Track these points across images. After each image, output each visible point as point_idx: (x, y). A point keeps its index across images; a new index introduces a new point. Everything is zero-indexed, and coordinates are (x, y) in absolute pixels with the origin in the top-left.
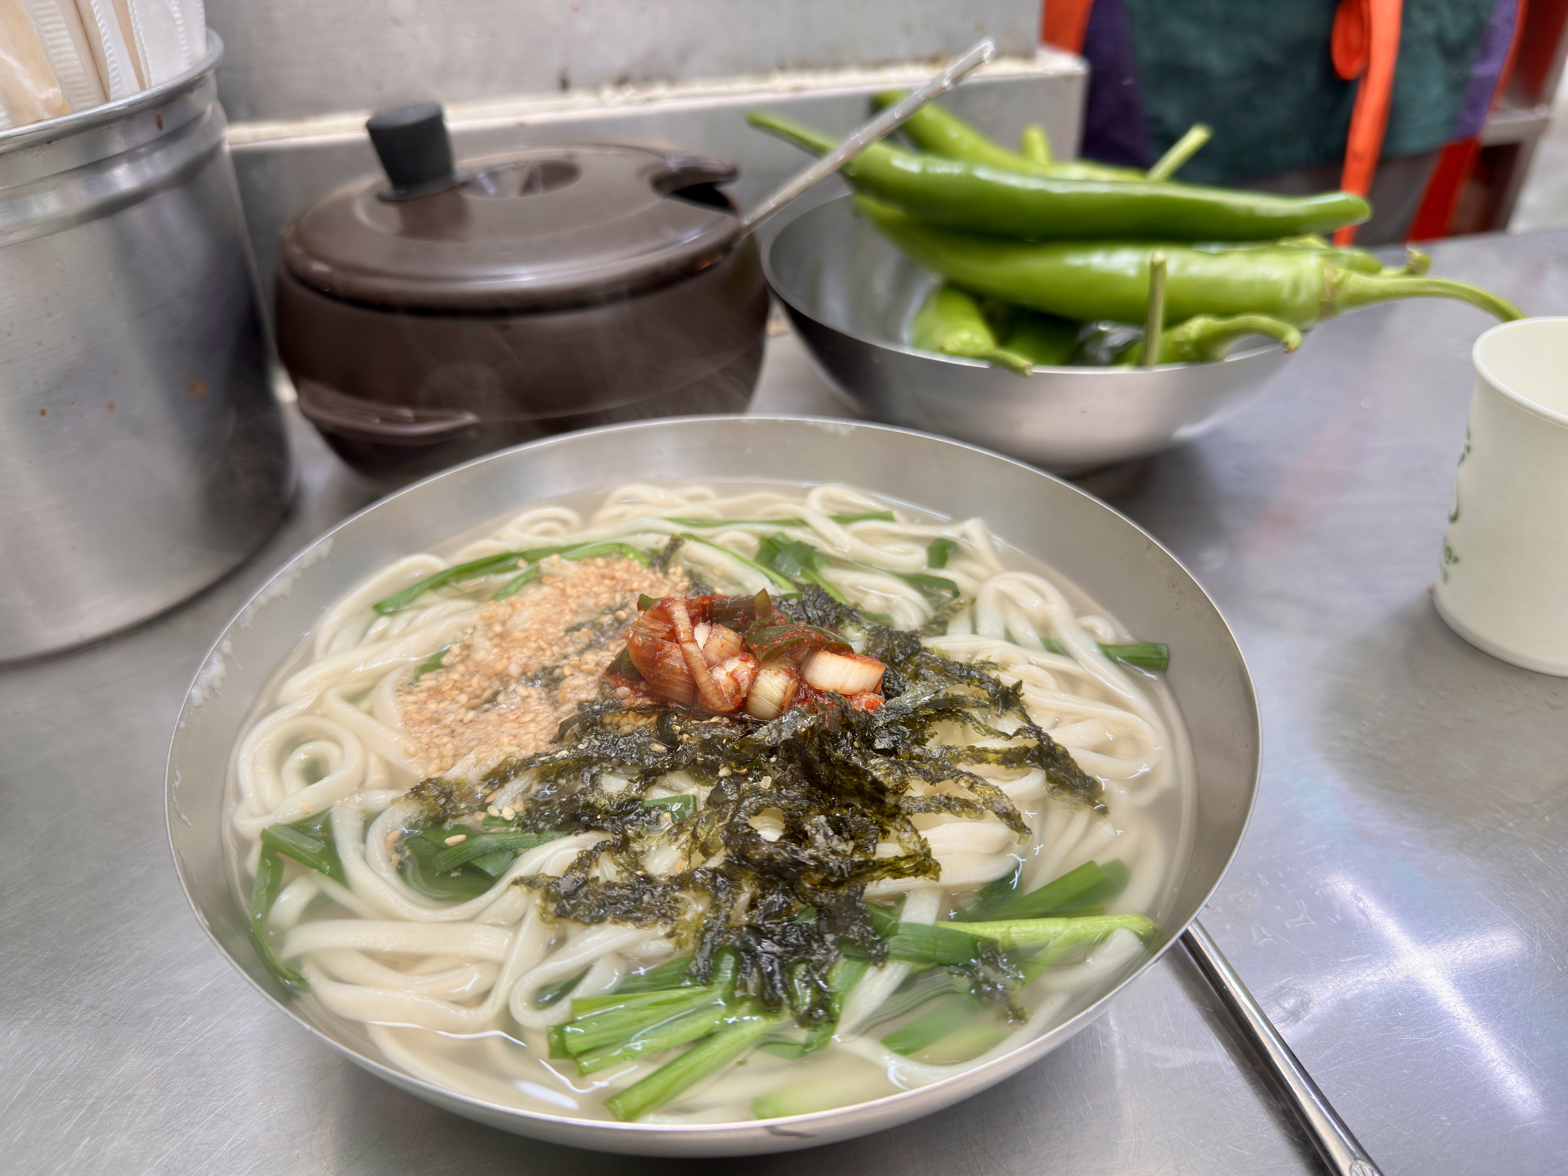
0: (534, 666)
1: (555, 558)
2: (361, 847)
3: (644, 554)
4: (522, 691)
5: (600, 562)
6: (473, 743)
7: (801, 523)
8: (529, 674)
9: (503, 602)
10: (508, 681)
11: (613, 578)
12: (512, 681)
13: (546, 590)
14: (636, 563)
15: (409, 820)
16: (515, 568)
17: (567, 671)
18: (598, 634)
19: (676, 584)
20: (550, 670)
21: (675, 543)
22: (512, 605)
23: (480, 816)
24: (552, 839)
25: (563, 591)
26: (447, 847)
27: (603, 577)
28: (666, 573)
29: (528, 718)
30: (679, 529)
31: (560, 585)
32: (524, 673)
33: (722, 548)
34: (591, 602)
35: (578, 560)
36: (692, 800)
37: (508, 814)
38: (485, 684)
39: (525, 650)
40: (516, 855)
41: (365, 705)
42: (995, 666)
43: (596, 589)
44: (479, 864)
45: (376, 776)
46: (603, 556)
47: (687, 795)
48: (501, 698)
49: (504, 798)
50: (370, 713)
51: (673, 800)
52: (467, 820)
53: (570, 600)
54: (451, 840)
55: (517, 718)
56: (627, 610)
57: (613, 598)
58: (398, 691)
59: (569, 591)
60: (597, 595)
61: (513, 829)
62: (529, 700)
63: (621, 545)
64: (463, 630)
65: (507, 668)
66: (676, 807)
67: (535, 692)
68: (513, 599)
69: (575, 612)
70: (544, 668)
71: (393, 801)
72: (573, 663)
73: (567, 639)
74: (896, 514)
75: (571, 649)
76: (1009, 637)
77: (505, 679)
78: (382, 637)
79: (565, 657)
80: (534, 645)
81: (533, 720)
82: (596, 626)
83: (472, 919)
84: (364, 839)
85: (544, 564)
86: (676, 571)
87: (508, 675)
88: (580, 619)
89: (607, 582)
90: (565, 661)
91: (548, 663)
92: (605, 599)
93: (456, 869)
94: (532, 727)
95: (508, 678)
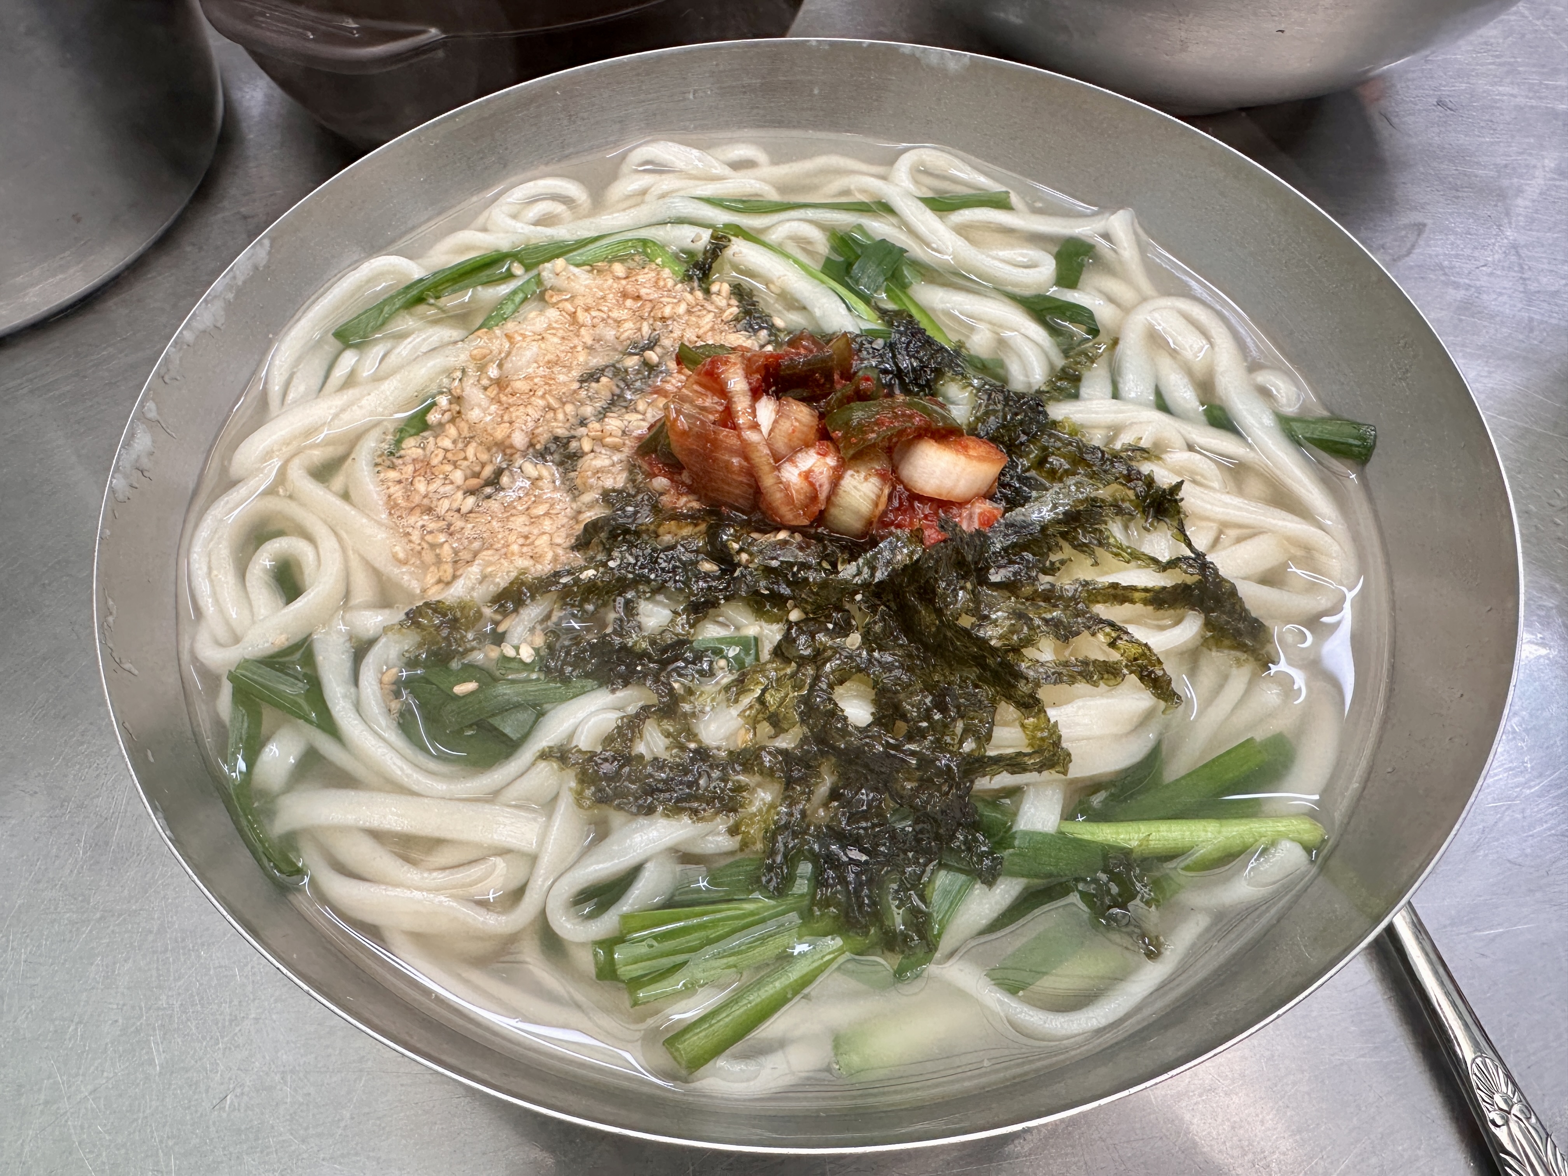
0: (544, 437)
1: (560, 262)
2: (353, 690)
3: (676, 257)
4: (530, 469)
5: (619, 269)
6: (476, 545)
7: (885, 208)
8: (538, 447)
9: (498, 331)
10: (512, 455)
11: (638, 298)
12: (517, 456)
13: (552, 313)
14: (666, 272)
15: (407, 655)
16: (510, 276)
17: (587, 446)
18: (622, 385)
19: (722, 311)
20: (565, 441)
21: (719, 244)
22: (509, 337)
23: (494, 653)
24: (583, 692)
25: (573, 315)
26: (456, 698)
27: (625, 295)
28: (707, 292)
29: (541, 510)
30: (722, 217)
31: (569, 307)
32: (532, 445)
33: (777, 250)
34: (610, 334)
35: (590, 265)
36: (753, 642)
37: (527, 654)
38: (484, 457)
39: (530, 410)
40: (541, 714)
41: (338, 482)
42: (1146, 453)
43: (615, 314)
44: (496, 721)
45: (363, 589)
46: (622, 260)
47: (746, 637)
48: (505, 480)
49: (519, 629)
50: (346, 496)
51: (731, 642)
52: (478, 657)
53: (583, 331)
54: (461, 688)
55: (528, 509)
56: (658, 350)
57: (640, 329)
58: (377, 465)
59: (582, 316)
60: (618, 323)
61: (534, 676)
62: (540, 483)
63: (645, 242)
64: (449, 372)
65: (509, 437)
66: (732, 652)
67: (549, 471)
68: (510, 326)
69: (590, 349)
70: (556, 439)
71: (386, 629)
72: (592, 434)
73: (583, 393)
74: (1014, 199)
75: (588, 410)
76: (1162, 405)
77: (508, 451)
78: (350, 381)
79: (583, 423)
80: (541, 403)
81: (547, 514)
82: (618, 372)
83: (493, 796)
84: (356, 680)
85: (547, 270)
86: (721, 287)
87: (512, 446)
88: (597, 361)
89: (629, 303)
90: (583, 430)
91: (561, 432)
92: (628, 329)
93: (470, 726)
94: (547, 525)
95: (513, 451)
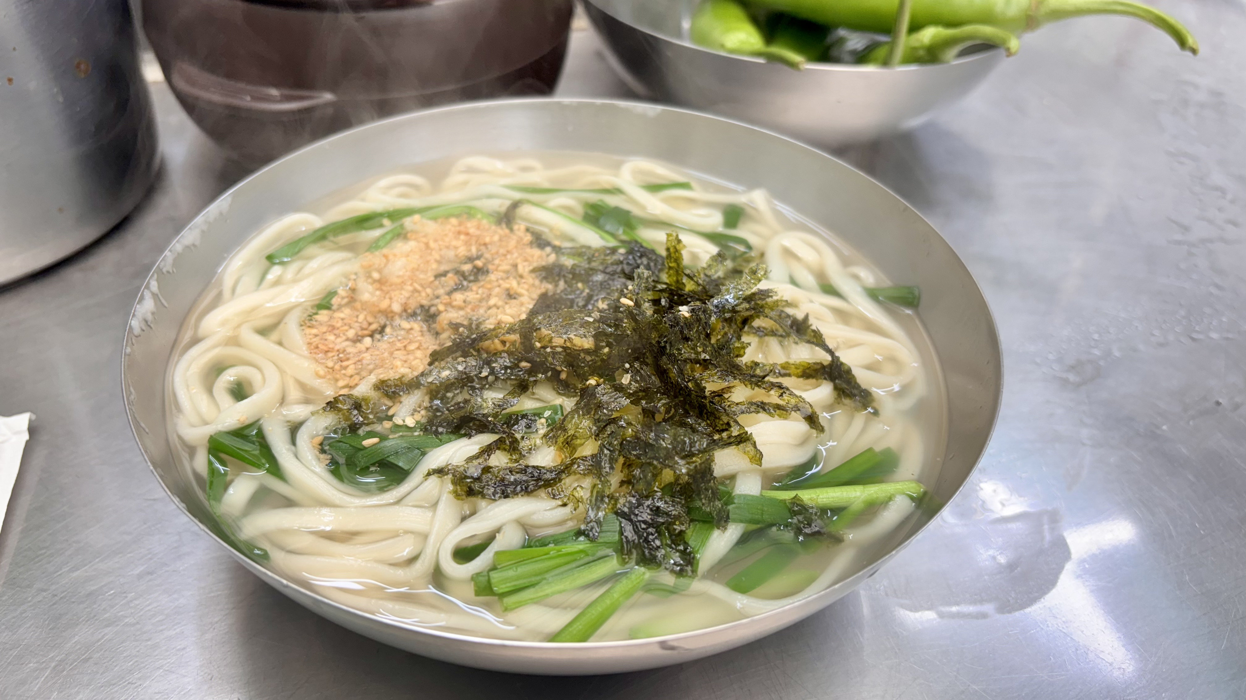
0: (413, 305)
1: (417, 217)
2: (293, 448)
3: (490, 215)
4: (405, 325)
5: (454, 221)
6: (371, 367)
7: (616, 191)
8: (409, 311)
9: (377, 253)
10: (392, 317)
11: (467, 234)
12: (397, 317)
13: (412, 244)
14: (485, 222)
15: (328, 427)
16: (381, 226)
17: (441, 308)
18: (461, 278)
19: (521, 239)
20: (427, 308)
21: (515, 205)
22: (386, 256)
23: (387, 425)
24: (450, 441)
25: (427, 245)
26: (365, 448)
27: (459, 233)
28: (511, 230)
29: (412, 347)
30: (517, 196)
31: (424, 240)
32: (405, 310)
33: (553, 210)
34: (451, 254)
35: (435, 219)
36: (559, 408)
37: (410, 422)
38: (373, 319)
39: (403, 292)
40: (424, 454)
41: (275, 336)
42: (789, 304)
43: (454, 243)
44: (392, 459)
45: (294, 393)
46: (457, 216)
47: (555, 405)
48: (388, 330)
49: (404, 410)
50: (280, 343)
51: (545, 409)
52: (377, 427)
53: (434, 252)
54: (367, 442)
55: (405, 347)
56: (483, 260)
57: (470, 250)
58: (301, 325)
59: (432, 244)
60: (456, 248)
61: (416, 434)
62: (412, 332)
63: (470, 208)
64: (346, 276)
65: (390, 306)
66: (547, 414)
67: (417, 326)
68: (385, 251)
69: (439, 262)
70: (422, 306)
71: (313, 414)
72: (445, 301)
73: (437, 283)
74: (693, 184)
75: (441, 291)
76: (793, 282)
77: (390, 315)
78: (278, 282)
79: (438, 297)
80: (410, 288)
81: (418, 348)
82: (458, 272)
83: (397, 503)
84: (293, 442)
85: (408, 222)
86: (520, 227)
87: (392, 312)
88: (443, 268)
89: (462, 237)
90: (438, 301)
91: (425, 302)
92: (462, 251)
93: (373, 464)
94: (419, 354)
95: (392, 314)
